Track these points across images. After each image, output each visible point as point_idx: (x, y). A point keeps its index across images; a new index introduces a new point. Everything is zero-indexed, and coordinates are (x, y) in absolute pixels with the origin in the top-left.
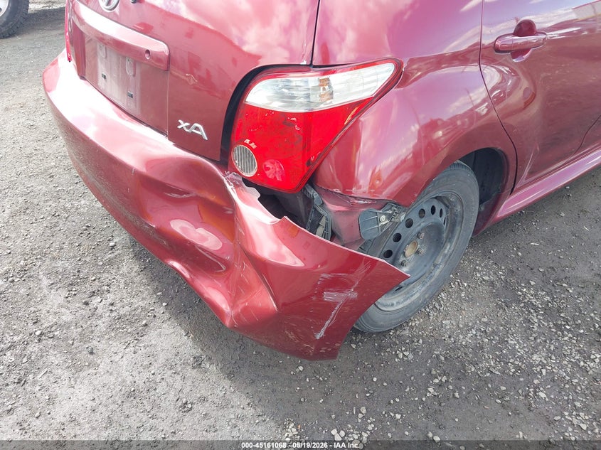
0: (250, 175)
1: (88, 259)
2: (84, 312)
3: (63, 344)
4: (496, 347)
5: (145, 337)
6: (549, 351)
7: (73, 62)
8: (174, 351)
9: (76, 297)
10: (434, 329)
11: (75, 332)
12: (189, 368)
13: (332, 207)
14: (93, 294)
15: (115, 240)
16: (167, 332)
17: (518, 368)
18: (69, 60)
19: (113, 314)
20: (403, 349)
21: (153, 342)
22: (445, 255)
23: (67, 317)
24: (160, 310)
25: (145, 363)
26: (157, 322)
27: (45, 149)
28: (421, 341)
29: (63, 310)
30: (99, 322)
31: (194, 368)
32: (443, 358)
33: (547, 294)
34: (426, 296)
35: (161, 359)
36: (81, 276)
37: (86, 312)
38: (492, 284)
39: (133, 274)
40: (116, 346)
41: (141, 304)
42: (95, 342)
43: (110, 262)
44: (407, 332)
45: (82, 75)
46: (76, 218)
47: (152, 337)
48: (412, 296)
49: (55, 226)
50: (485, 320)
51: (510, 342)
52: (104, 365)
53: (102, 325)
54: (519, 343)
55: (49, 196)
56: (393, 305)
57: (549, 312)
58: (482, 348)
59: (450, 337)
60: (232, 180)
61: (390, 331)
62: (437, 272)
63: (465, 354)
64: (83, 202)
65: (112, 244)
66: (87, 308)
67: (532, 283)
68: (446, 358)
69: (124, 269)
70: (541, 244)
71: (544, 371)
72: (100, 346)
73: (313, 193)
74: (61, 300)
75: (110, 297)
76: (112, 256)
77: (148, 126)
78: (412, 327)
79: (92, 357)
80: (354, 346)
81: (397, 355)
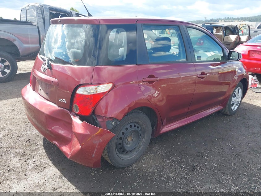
0: (77, 112)
1: (28, 149)
2: (24, 164)
3: (17, 173)
4: (159, 172)
5: (44, 171)
6: (176, 173)
7: (32, 86)
8: (53, 174)
9: (22, 160)
10: (140, 168)
11: (21, 170)
12: (57, 179)
13: (99, 120)
14: (28, 159)
15: (38, 143)
16: (51, 169)
17: (165, 178)
18: (30, 86)
19: (34, 165)
20: (129, 173)
21: (47, 172)
22: (143, 143)
23: (19, 165)
24: (50, 163)
25: (43, 177)
26: (49, 167)
27: (17, 116)
28: (135, 171)
29: (18, 163)
30: (29, 167)
31: (59, 179)
32: (141, 176)
33: (180, 158)
34: (138, 156)
35: (49, 176)
36: (25, 154)
37: (26, 164)
38: (162, 155)
39: (43, 153)
40: (34, 173)
41: (44, 161)
42: (27, 172)
43: (35, 150)
44: (131, 169)
45: (34, 89)
46: (25, 137)
47: (46, 171)
48: (132, 156)
49: (18, 139)
50: (157, 165)
51: (164, 171)
52: (29, 178)
53: (30, 168)
54: (167, 171)
55: (17, 131)
56: (125, 158)
57: (179, 163)
58: (154, 173)
59: (145, 170)
60: (72, 114)
61: (125, 168)
62: (141, 148)
63: (149, 174)
64: (28, 132)
65: (37, 144)
66: (26, 163)
67: (175, 154)
68: (142, 176)
69: (40, 152)
70: (181, 144)
71: (173, 179)
72: (29, 173)
73: (94, 116)
74: (17, 161)
75: (34, 160)
76: (36, 148)
77: (51, 102)
78: (133, 167)
79: (25, 176)
80: (113, 172)
81: (126, 175)
